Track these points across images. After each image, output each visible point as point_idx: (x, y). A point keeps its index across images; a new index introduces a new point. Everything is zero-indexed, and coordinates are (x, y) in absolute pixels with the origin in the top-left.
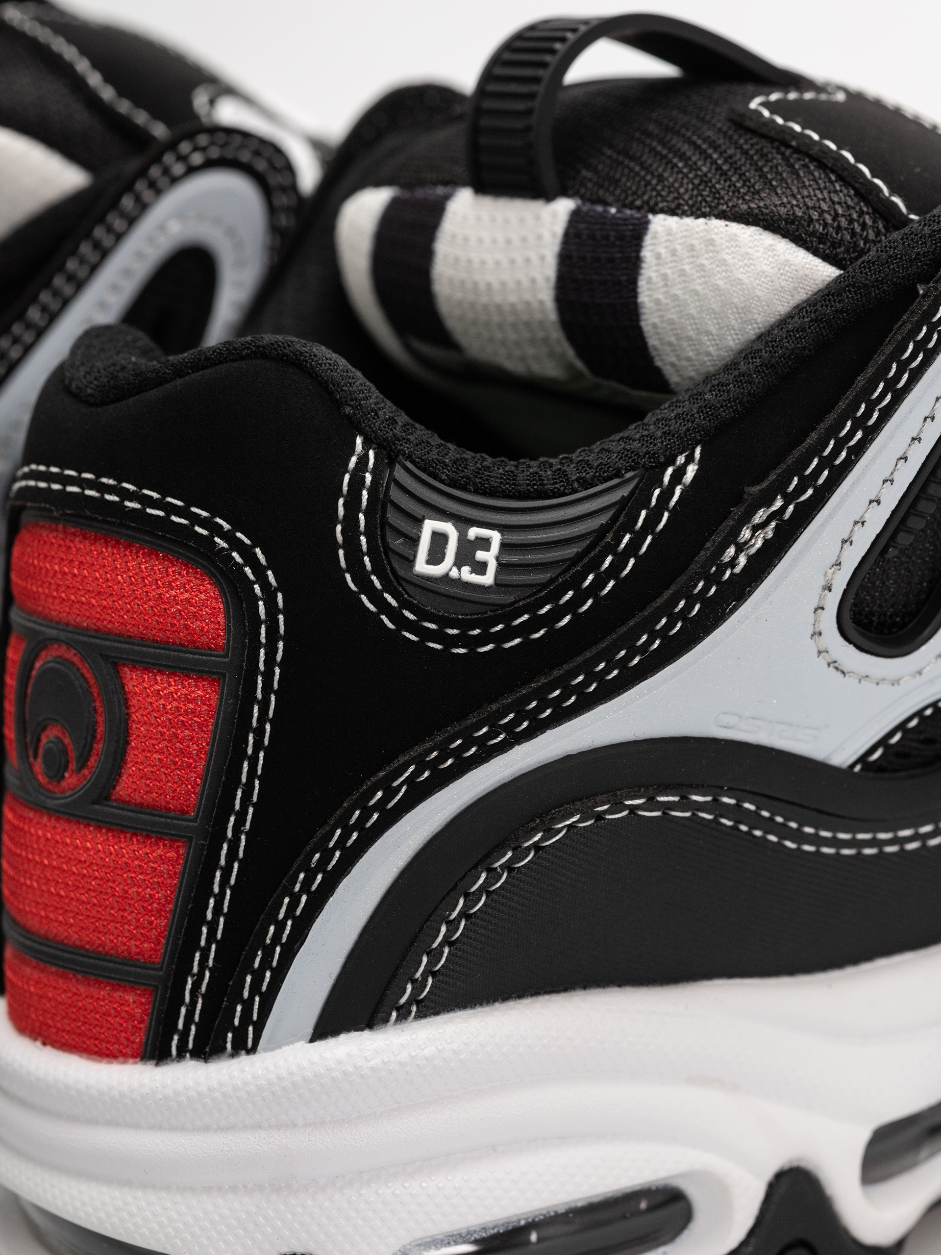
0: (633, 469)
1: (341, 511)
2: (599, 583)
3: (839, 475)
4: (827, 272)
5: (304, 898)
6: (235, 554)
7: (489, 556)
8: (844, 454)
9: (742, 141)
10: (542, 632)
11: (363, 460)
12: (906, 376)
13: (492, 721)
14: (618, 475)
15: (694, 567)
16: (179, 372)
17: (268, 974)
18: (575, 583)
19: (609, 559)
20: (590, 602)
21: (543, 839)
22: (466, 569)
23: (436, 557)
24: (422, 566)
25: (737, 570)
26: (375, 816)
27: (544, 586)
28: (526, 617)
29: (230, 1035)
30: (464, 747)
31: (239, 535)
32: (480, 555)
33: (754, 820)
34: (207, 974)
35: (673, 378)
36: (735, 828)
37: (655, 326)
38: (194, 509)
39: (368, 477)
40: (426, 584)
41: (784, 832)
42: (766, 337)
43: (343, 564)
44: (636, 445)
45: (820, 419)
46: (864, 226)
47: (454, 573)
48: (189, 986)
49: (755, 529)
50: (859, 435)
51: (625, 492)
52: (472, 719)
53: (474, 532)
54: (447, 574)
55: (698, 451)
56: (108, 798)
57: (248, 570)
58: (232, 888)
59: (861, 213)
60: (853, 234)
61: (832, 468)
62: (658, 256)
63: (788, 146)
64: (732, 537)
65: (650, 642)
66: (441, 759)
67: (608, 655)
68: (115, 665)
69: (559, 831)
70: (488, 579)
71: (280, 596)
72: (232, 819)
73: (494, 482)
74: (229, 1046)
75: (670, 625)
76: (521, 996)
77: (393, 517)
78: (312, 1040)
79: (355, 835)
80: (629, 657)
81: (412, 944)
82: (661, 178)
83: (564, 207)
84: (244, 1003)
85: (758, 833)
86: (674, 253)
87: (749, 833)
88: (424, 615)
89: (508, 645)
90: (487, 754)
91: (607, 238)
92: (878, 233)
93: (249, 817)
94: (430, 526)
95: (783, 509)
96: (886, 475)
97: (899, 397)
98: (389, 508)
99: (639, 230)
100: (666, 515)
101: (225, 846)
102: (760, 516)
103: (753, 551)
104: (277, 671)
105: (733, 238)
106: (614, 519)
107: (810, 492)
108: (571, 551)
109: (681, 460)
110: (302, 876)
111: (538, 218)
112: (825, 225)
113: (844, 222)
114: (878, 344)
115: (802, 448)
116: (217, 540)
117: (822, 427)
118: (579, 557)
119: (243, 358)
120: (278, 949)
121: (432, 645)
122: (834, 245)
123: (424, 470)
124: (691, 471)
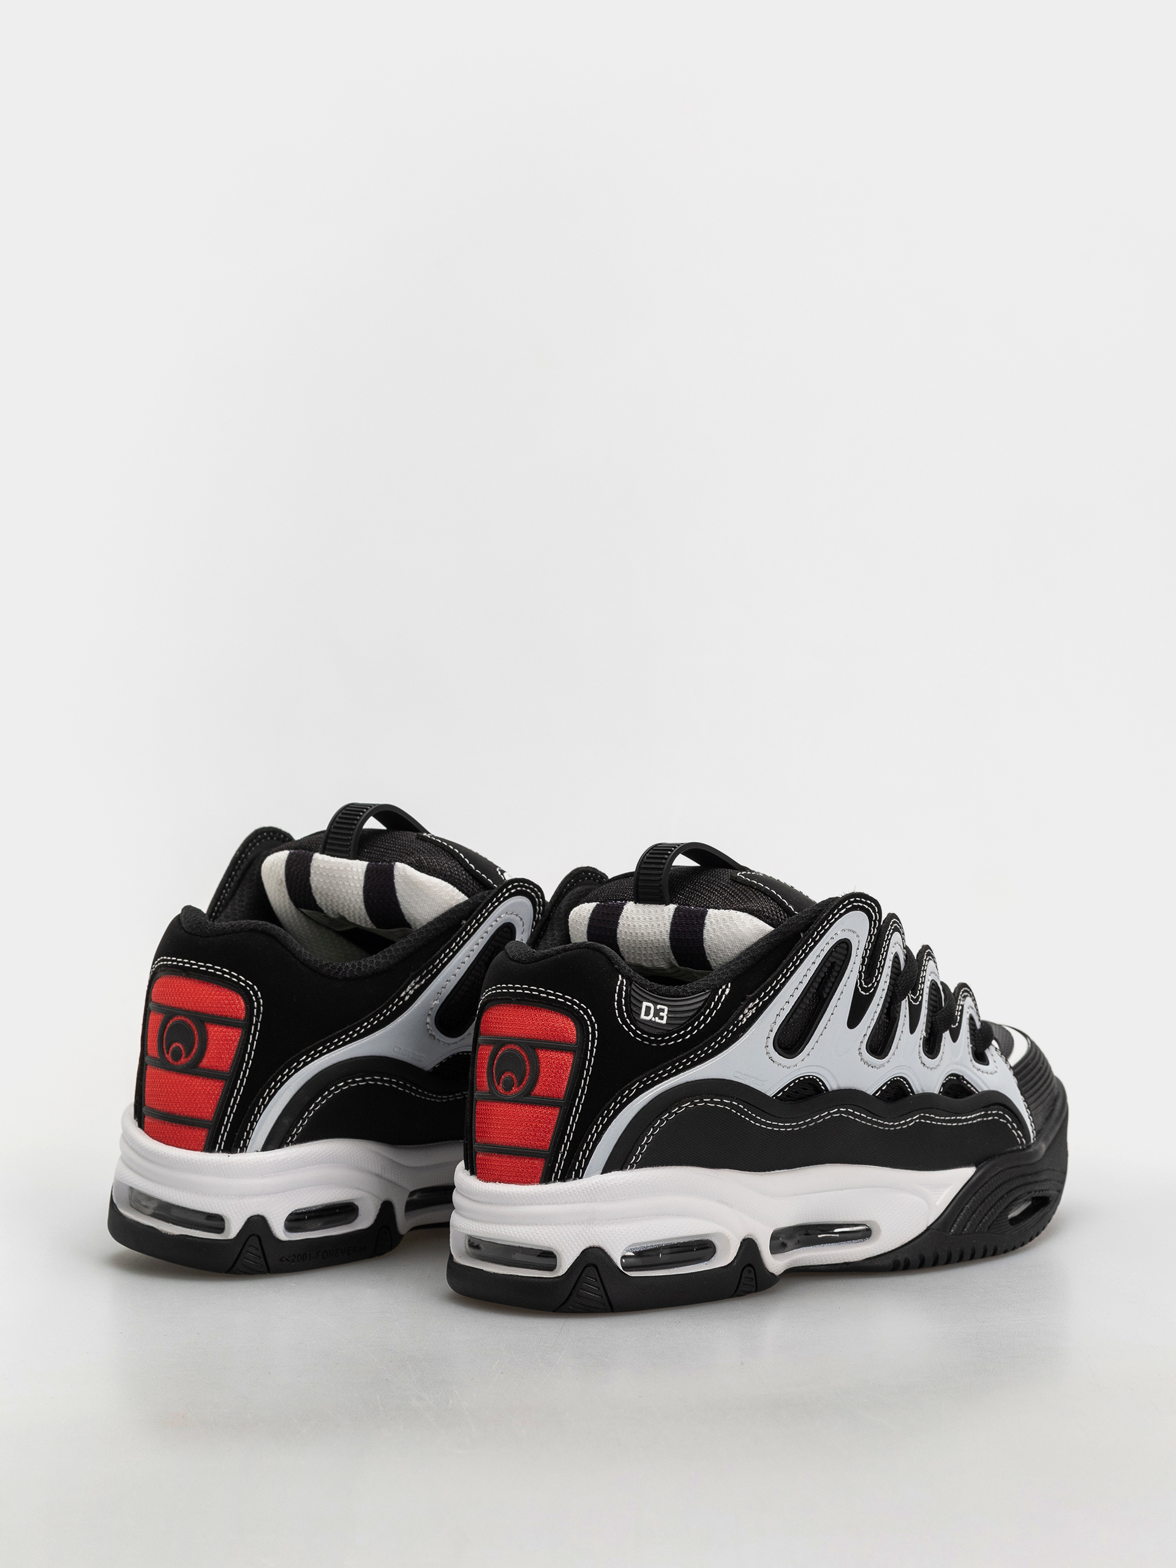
0: (709, 989)
1: (616, 998)
2: (699, 1025)
3: (777, 992)
4: (770, 929)
5: (601, 1126)
6: (581, 1011)
7: (664, 1014)
8: (778, 986)
9: (736, 886)
10: (681, 1040)
11: (622, 982)
12: (799, 961)
13: (664, 1069)
14: (704, 991)
15: (730, 1020)
16: (565, 950)
17: (588, 1151)
18: (692, 1024)
19: (703, 1017)
20: (696, 1031)
21: (678, 1110)
22: (657, 1018)
23: (647, 1013)
24: (643, 1016)
25: (743, 1023)
26: (625, 1099)
27: (682, 1025)
28: (676, 1034)
29: (574, 1173)
30: (655, 1077)
31: (582, 1005)
32: (661, 1014)
33: (743, 1112)
34: (566, 1152)
35: (713, 964)
36: (736, 1114)
37: (709, 946)
38: (566, 996)
39: (624, 988)
40: (644, 1022)
41: (751, 1118)
42: (750, 949)
43: (617, 1015)
44: (709, 982)
45: (771, 974)
46: (781, 915)
47: (653, 1019)
48: (560, 1157)
49: (749, 1009)
50: (784, 979)
51: (707, 996)
52: (657, 1068)
53: (659, 1007)
54: (651, 1020)
55: (729, 984)
56: (530, 1094)
57: (585, 1016)
58: (576, 1123)
59: (780, 911)
60: (778, 917)
61: (775, 990)
62: (711, 922)
63: (753, 888)
64: (742, 1012)
65: (715, 1045)
66: (647, 1081)
67: (701, 1049)
68: (534, 1049)
69: (683, 1107)
70: (664, 1022)
71: (596, 1025)
72: (577, 1099)
73: (664, 992)
74: (573, 1176)
75: (721, 1040)
76: (667, 1165)
77: (633, 1000)
78: (602, 1174)
79: (618, 1105)
80: (708, 1050)
81: (636, 1142)
82: (710, 897)
83: (672, 907)
84: (579, 1162)
85: (743, 1117)
86: (717, 921)
87: (740, 1116)
88: (643, 1032)
89: (670, 1044)
90: (662, 1080)
91: (691, 917)
92: (785, 917)
93: (583, 1099)
94: (645, 1004)
95: (759, 1003)
96: (791, 994)
97: (797, 968)
98: (632, 997)
99: (703, 915)
100: (720, 1004)
101: (574, 1108)
102: (751, 1005)
103: (748, 1017)
104: (595, 1050)
105: (739, 916)
106: (704, 1004)
107: (767, 998)
108: (691, 1014)
109: (724, 987)
110: (600, 1118)
111: (663, 911)
112: (769, 913)
113: (775, 913)
114: (790, 949)
115: (765, 983)
116: (574, 1006)
117: (772, 976)
118: (693, 1016)
119: (581, 948)
120: (591, 1143)
121: (645, 1042)
122: (772, 920)
123: (641, 986)
124: (728, 991)
